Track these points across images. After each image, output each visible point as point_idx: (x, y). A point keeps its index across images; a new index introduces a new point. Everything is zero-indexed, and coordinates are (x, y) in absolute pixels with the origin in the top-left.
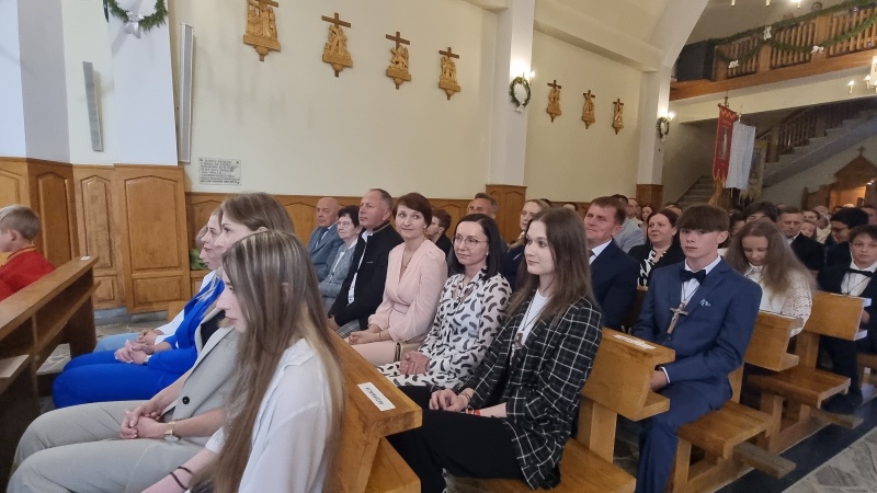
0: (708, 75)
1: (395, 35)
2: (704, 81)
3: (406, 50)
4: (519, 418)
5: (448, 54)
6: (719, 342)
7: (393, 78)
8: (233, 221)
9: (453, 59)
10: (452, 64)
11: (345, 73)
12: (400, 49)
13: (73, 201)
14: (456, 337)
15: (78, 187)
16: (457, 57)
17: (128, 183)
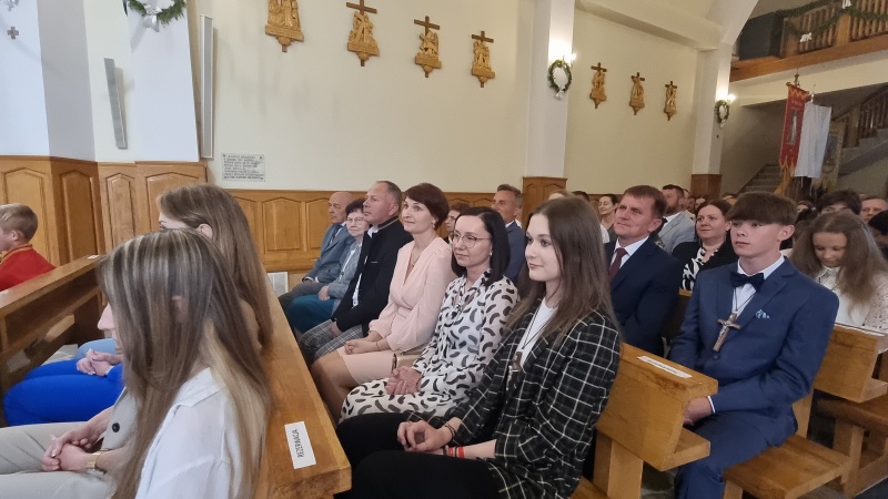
0: (776, 51)
1: (424, 20)
2: (771, 58)
3: (435, 35)
4: (511, 461)
5: (481, 38)
6: (779, 363)
7: (422, 65)
8: (170, 217)
9: (487, 44)
10: (486, 49)
11: (371, 62)
12: (429, 35)
13: (99, 199)
14: (453, 352)
15: (103, 186)
16: (491, 41)
17: (150, 179)
